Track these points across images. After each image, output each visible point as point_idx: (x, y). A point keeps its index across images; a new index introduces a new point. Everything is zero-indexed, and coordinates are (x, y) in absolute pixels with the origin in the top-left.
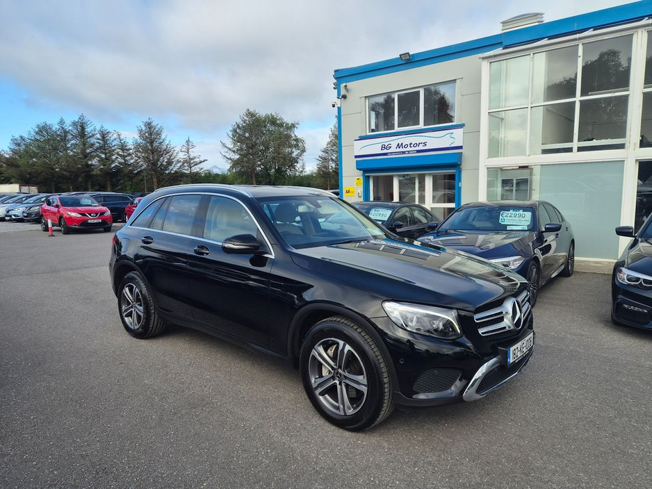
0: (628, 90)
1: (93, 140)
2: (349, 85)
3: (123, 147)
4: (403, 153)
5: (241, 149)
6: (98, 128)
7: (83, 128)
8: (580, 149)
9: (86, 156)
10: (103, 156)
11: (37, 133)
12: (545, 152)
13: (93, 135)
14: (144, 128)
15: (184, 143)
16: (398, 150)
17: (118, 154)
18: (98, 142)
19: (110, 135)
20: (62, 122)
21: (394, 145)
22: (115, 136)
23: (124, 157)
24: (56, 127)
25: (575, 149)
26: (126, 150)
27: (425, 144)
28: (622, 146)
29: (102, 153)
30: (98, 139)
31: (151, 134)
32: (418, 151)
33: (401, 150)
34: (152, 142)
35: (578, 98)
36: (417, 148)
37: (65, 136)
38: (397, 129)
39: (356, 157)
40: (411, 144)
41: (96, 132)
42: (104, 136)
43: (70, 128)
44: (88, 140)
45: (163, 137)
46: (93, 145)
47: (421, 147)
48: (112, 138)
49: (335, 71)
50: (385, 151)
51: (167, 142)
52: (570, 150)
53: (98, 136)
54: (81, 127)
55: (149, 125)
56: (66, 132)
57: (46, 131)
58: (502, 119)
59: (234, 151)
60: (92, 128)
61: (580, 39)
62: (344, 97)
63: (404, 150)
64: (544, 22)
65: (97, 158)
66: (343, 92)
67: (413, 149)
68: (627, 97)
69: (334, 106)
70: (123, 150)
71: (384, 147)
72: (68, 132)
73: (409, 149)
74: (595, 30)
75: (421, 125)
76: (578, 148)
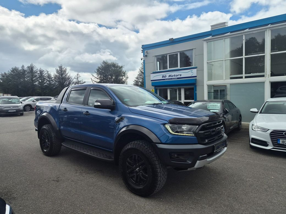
0: (264, 53)
1: (36, 74)
2: (149, 51)
3: (49, 76)
4: (172, 79)
5: (101, 77)
6: (39, 69)
8: (246, 77)
9: (33, 81)
10: (40, 81)
11: (12, 71)
12: (231, 78)
13: (37, 72)
14: (58, 69)
15: (76, 75)
16: (169, 78)
17: (47, 80)
18: (38, 75)
19: (44, 72)
20: (23, 66)
21: (168, 75)
22: (46, 72)
23: (49, 81)
24: (20, 68)
25: (244, 77)
26: (51, 78)
27: (181, 75)
28: (263, 76)
29: (40, 80)
31: (61, 72)
33: (171, 78)
34: (62, 75)
35: (244, 57)
36: (177, 77)
37: (24, 73)
38: (168, 69)
39: (151, 81)
40: (175, 75)
41: (38, 71)
42: (41, 72)
43: (27, 69)
44: (34, 74)
45: (67, 73)
46: (36, 76)
47: (179, 77)
48: (45, 73)
49: (142, 46)
50: (164, 78)
51: (68, 75)
52: (242, 78)
53: (39, 72)
54: (31, 68)
55: (61, 67)
57: (16, 70)
58: (213, 65)
59: (97, 79)
60: (36, 69)
61: (244, 33)
62: (146, 56)
63: (172, 78)
64: (229, 26)
65: (38, 82)
66: (146, 54)
67: (176, 77)
68: (264, 56)
69: (142, 60)
70: (49, 78)
71: (163, 77)
72: (25, 71)
73: (174, 77)
74: (249, 29)
75: (179, 68)
76: (245, 77)
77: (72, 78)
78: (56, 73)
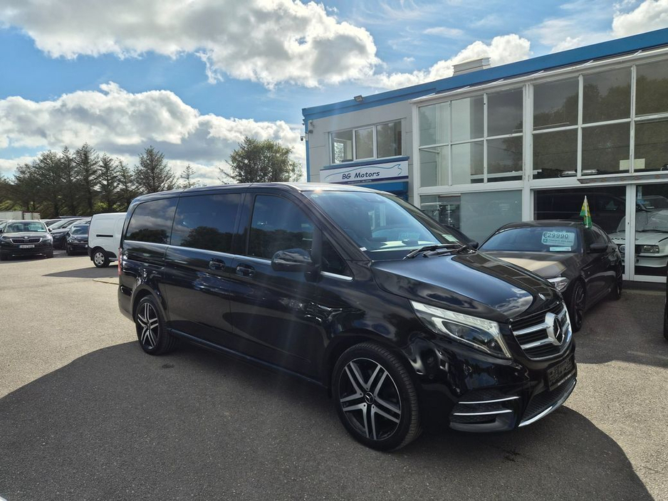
0: (522, 132)
1: (96, 167)
2: (315, 121)
3: (124, 171)
4: (361, 181)
5: (240, 175)
6: (100, 156)
7: (86, 157)
8: (490, 180)
9: (89, 182)
10: (105, 183)
11: (42, 161)
13: (96, 163)
14: (145, 156)
16: (356, 179)
17: (119, 180)
18: (101, 169)
19: (112, 163)
20: (66, 150)
21: (353, 174)
22: (117, 163)
23: (126, 184)
24: (60, 155)
25: (485, 180)
26: (128, 176)
27: (378, 174)
28: (520, 178)
29: (105, 180)
30: (101, 166)
31: (151, 161)
32: (373, 180)
33: (359, 179)
34: (153, 169)
35: (485, 138)
36: (372, 178)
37: (69, 165)
38: (355, 161)
40: (367, 174)
41: (99, 159)
42: (106, 164)
43: (74, 156)
44: (92, 167)
45: (163, 164)
46: (96, 171)
47: (375, 177)
48: (114, 165)
49: (303, 110)
50: (346, 180)
51: (167, 169)
52: (481, 181)
53: (101, 164)
54: (84, 154)
55: (150, 152)
56: (70, 160)
57: (51, 159)
58: (438, 153)
59: (233, 177)
60: (95, 155)
61: (484, 89)
62: (311, 132)
63: (363, 179)
65: (99, 185)
66: (310, 128)
67: (368, 178)
68: (521, 137)
69: (302, 140)
70: (124, 176)
71: (345, 177)
72: (72, 160)
73: (365, 178)
74: (505, 80)
75: (375, 158)
76: (488, 179)
77: (175, 177)
78: (140, 165)
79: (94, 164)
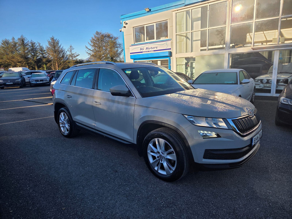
0: (226, 25)
1: (28, 47)
3: (42, 50)
4: (149, 51)
5: (95, 49)
6: (30, 41)
7: (23, 41)
8: (209, 50)
9: (25, 54)
10: (33, 54)
11: (2, 44)
13: (28, 44)
14: (50, 41)
17: (40, 53)
18: (30, 48)
19: (35, 44)
20: (13, 39)
21: (145, 48)
22: (38, 45)
23: (43, 54)
24: (11, 41)
25: (207, 50)
26: (43, 51)
27: (157, 48)
30: (30, 46)
31: (54, 44)
32: (154, 51)
33: (148, 50)
34: (55, 47)
35: (208, 28)
36: (154, 49)
37: (15, 45)
38: (146, 41)
39: (131, 53)
40: (151, 48)
41: (29, 43)
42: (33, 44)
43: (17, 41)
45: (59, 45)
46: (28, 48)
48: (36, 45)
50: (142, 51)
51: (61, 47)
52: (205, 50)
55: (53, 39)
57: (7, 43)
59: (92, 51)
60: (27, 41)
61: (208, 3)
62: (125, 27)
65: (30, 55)
66: (124, 25)
67: (152, 50)
70: (41, 51)
71: (141, 49)
75: (155, 40)
79: (27, 45)
